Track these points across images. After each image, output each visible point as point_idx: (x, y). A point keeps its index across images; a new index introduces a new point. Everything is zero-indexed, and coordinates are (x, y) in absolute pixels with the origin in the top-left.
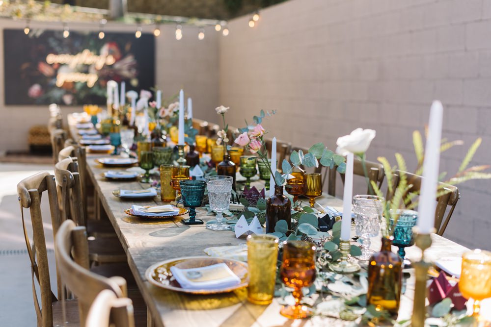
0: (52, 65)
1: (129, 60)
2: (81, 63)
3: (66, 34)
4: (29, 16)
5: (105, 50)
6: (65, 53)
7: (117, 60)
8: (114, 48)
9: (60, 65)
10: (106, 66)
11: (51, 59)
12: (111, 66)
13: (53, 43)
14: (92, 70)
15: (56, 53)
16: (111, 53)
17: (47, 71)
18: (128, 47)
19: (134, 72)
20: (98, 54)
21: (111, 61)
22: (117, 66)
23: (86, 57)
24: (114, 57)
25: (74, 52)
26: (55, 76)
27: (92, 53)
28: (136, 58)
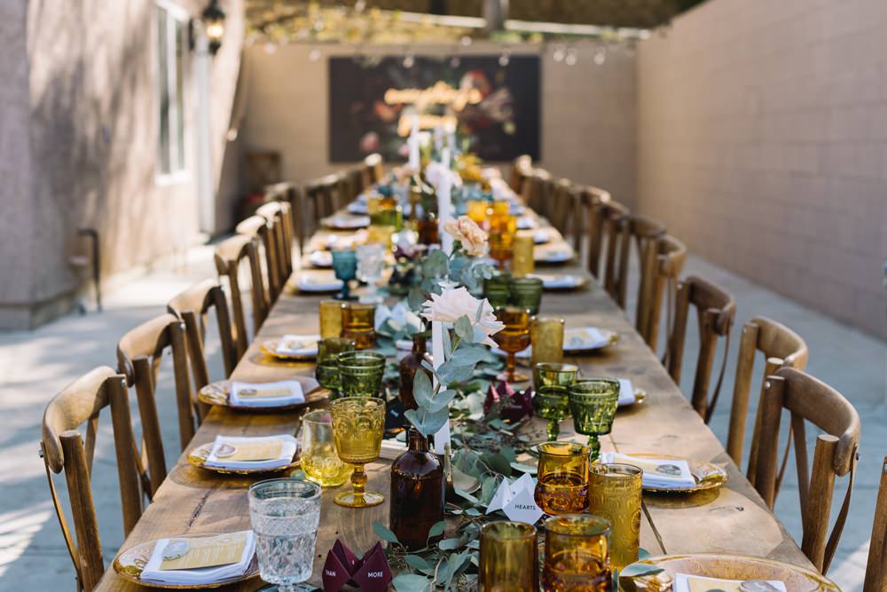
0: (392, 106)
1: (502, 95)
2: (433, 102)
3: (409, 63)
4: (369, 35)
5: (467, 81)
6: (411, 87)
7: (485, 96)
8: (482, 80)
9: (405, 105)
10: (469, 106)
11: (393, 96)
12: (476, 106)
13: (395, 74)
14: (448, 111)
15: (399, 88)
16: (476, 86)
17: (386, 113)
18: (500, 77)
19: (508, 113)
20: (457, 87)
21: (475, 97)
22: (486, 105)
23: (440, 92)
24: (481, 92)
25: (423, 85)
26: (396, 121)
27: (450, 87)
28: (513, 91)
